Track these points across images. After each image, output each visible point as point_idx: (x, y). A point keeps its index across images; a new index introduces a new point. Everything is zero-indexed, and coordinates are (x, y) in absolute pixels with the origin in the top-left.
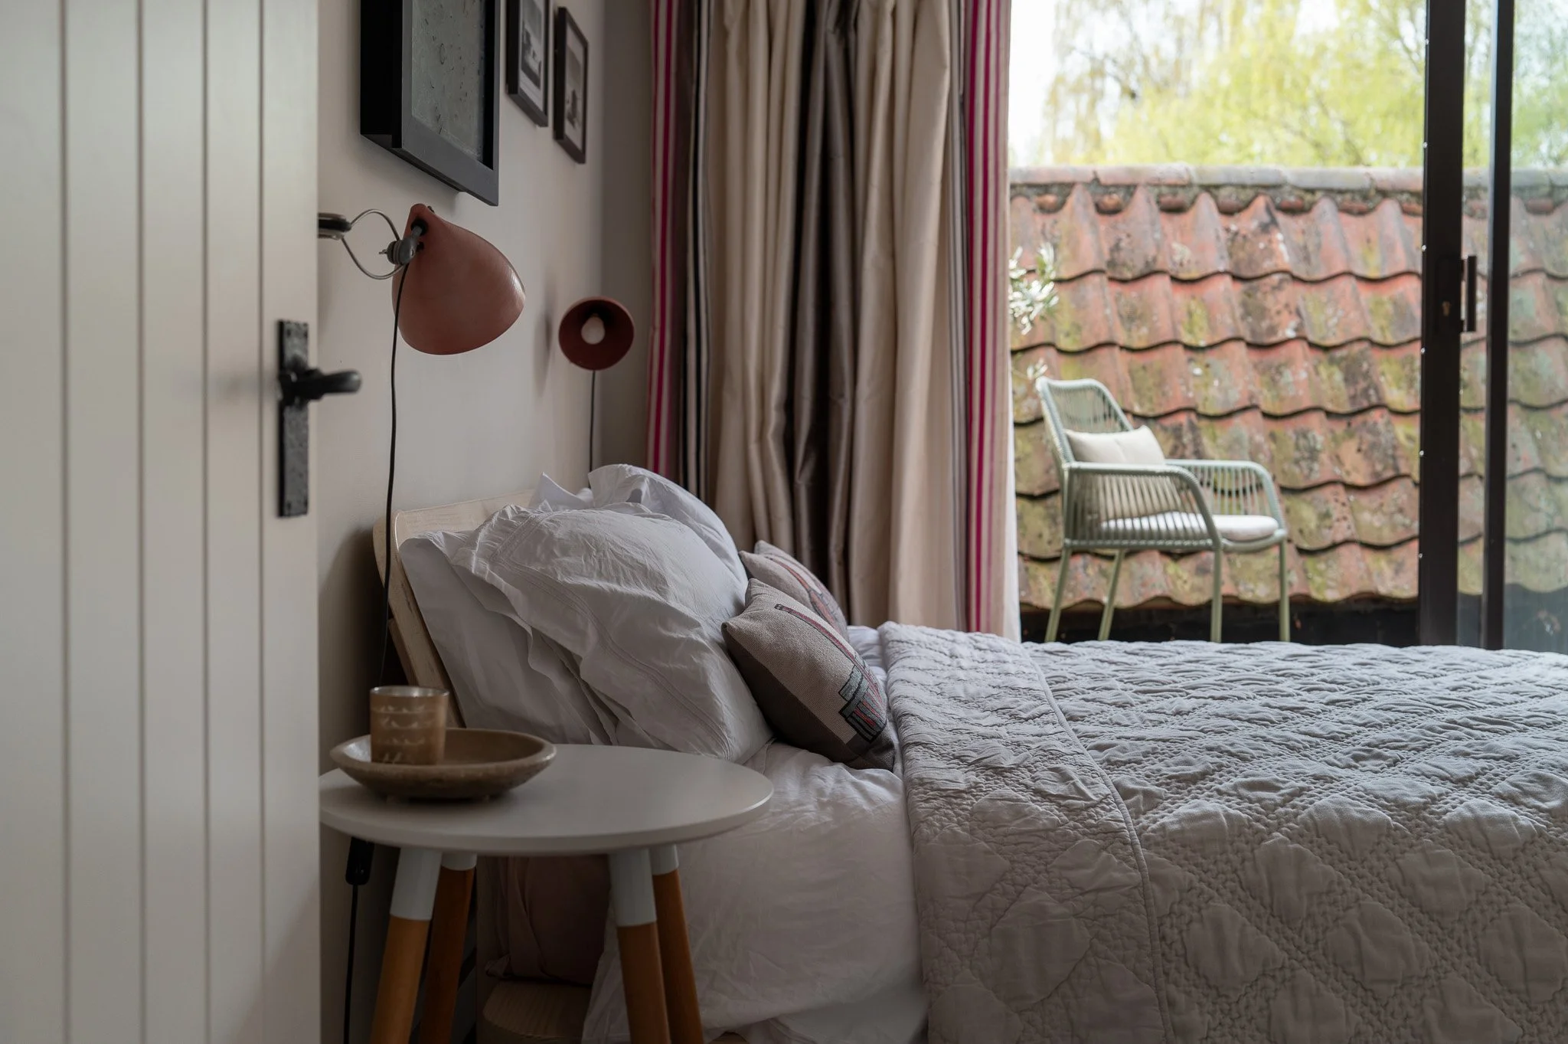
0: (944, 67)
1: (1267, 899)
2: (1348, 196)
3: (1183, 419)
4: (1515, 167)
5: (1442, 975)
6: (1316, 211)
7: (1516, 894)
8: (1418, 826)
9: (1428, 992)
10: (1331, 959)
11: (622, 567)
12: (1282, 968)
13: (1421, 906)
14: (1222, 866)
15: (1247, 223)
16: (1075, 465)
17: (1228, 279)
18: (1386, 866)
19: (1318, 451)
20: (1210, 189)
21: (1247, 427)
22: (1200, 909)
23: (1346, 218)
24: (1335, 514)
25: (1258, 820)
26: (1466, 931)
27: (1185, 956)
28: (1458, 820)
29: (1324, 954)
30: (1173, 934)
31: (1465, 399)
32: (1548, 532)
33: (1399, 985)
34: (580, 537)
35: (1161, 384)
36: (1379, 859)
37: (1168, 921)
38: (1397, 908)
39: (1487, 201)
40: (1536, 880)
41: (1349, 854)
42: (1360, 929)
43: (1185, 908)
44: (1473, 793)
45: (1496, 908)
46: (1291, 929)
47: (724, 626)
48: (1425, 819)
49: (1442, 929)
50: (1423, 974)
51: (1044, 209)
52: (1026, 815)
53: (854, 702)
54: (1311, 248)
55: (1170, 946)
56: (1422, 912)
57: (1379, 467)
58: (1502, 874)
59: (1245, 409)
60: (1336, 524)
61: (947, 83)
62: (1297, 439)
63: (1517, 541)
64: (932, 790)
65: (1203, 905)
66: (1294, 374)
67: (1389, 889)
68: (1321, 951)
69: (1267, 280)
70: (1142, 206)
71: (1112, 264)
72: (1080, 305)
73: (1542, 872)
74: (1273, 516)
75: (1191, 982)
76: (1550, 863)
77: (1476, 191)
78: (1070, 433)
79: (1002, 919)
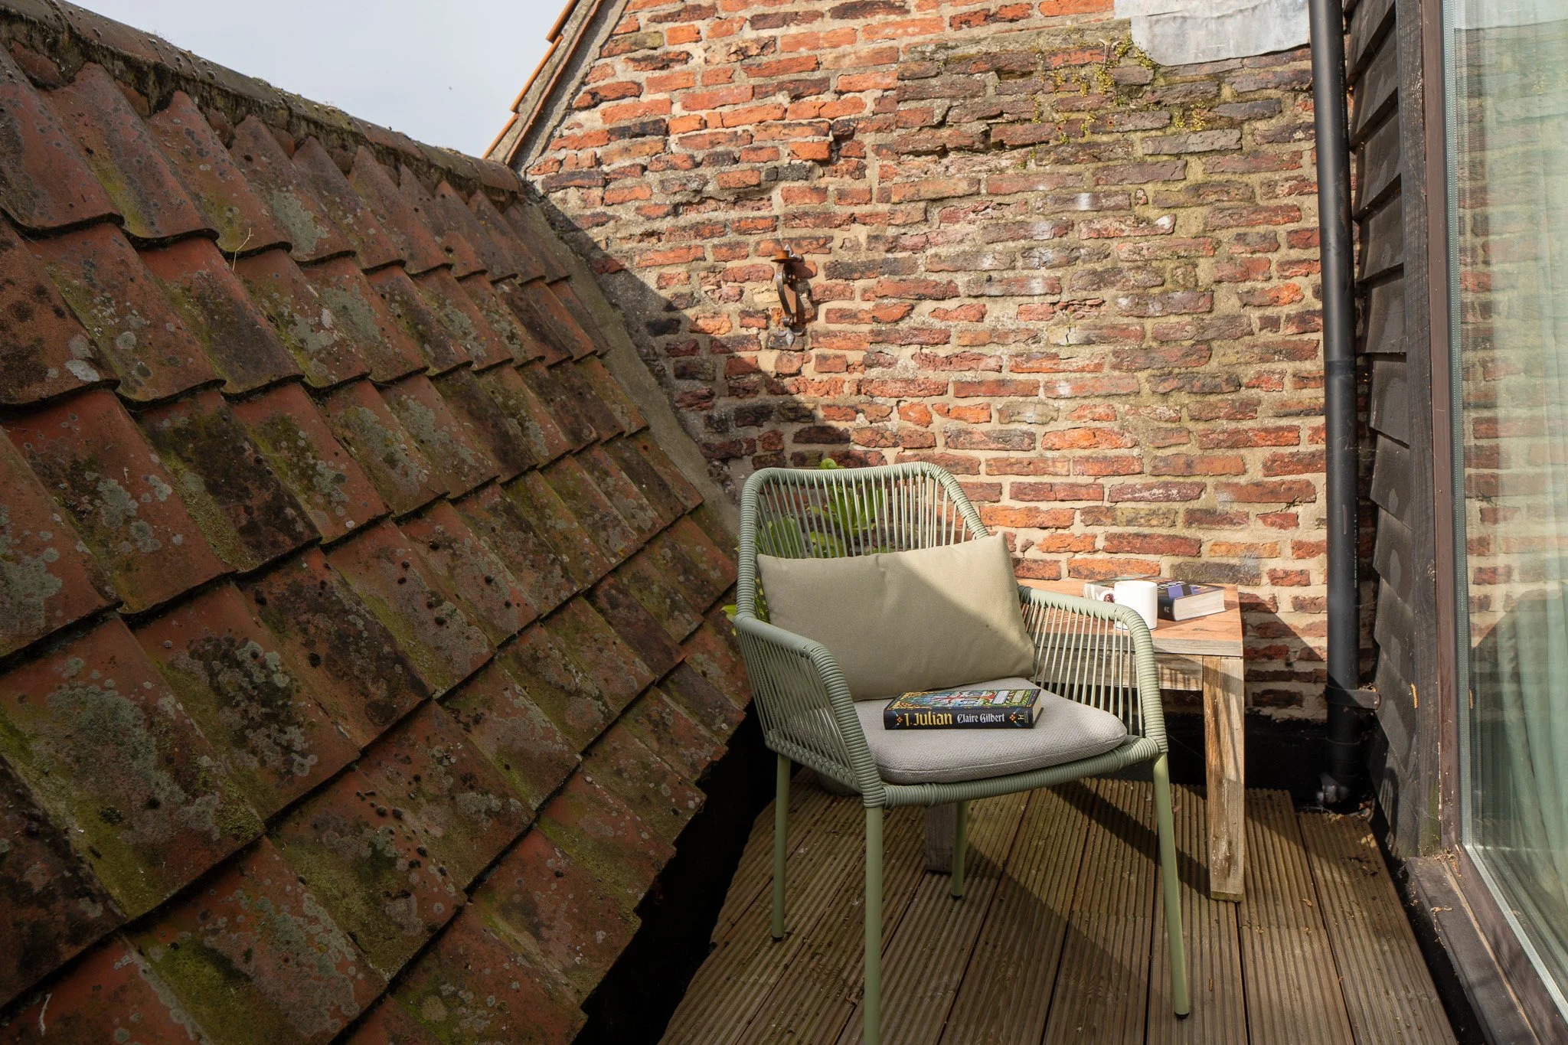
19: (287, 693)
60: (415, 877)
62: (213, 674)
66: (135, 488)
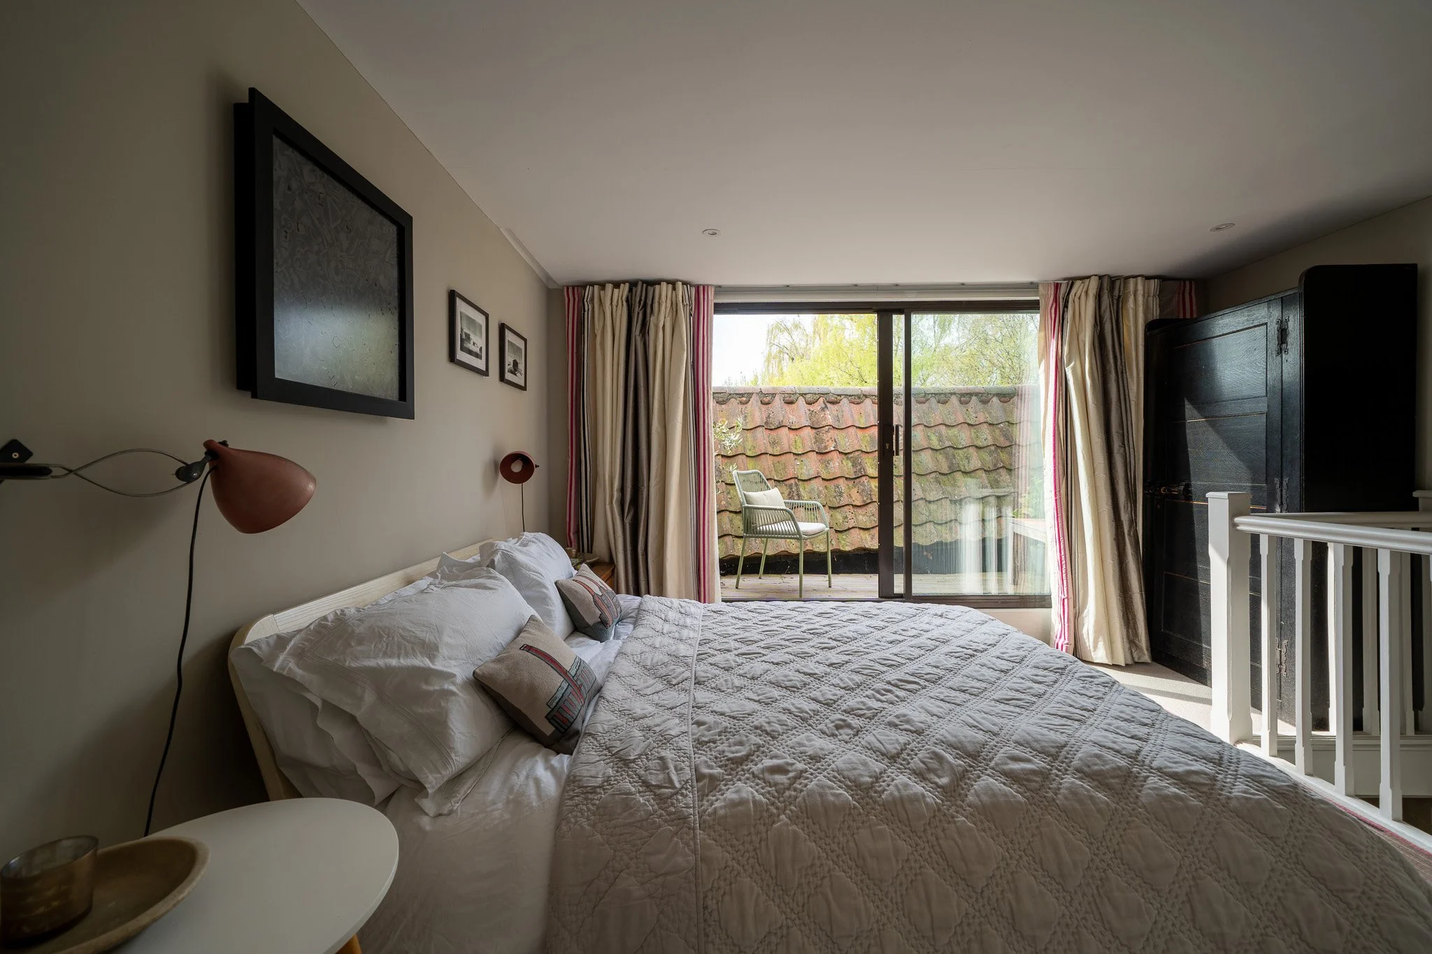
0: (684, 350)
1: (773, 874)
2: (853, 397)
3: (792, 481)
4: (913, 386)
5: (881, 928)
6: (842, 403)
7: (926, 860)
8: (867, 804)
9: (872, 941)
10: (812, 919)
11: (405, 645)
12: (781, 927)
13: (868, 875)
14: (747, 846)
15: (817, 407)
16: (746, 505)
17: (810, 428)
18: (848, 841)
19: (843, 492)
20: (803, 395)
21: (816, 484)
22: (731, 884)
23: (852, 405)
24: (849, 517)
25: (773, 804)
26: (896, 892)
27: (720, 921)
28: (890, 799)
29: (808, 915)
30: (711, 904)
31: (895, 472)
32: (926, 523)
33: (854, 938)
34: (376, 629)
35: (785, 468)
36: (844, 835)
37: (710, 895)
38: (854, 876)
39: (902, 399)
40: (937, 848)
41: (826, 833)
42: (830, 896)
43: (722, 883)
44: (899, 769)
45: (914, 872)
46: (787, 895)
47: (474, 673)
48: (871, 797)
49: (881, 891)
50: (870, 928)
51: (741, 403)
52: (631, 808)
53: (556, 709)
54: (840, 416)
55: (710, 914)
56: (869, 879)
57: (865, 499)
58: (917, 845)
59: (816, 477)
60: (850, 520)
61: (685, 356)
62: (835, 488)
63: (916, 526)
64: (579, 787)
65: (733, 880)
66: (834, 463)
67: (849, 861)
68: (806, 913)
69: (824, 428)
70: (778, 401)
71: (767, 423)
72: (755, 439)
73: (941, 842)
74: (825, 523)
75: (723, 941)
76: (945, 834)
77: (898, 395)
78: (745, 492)
79: (603, 901)
